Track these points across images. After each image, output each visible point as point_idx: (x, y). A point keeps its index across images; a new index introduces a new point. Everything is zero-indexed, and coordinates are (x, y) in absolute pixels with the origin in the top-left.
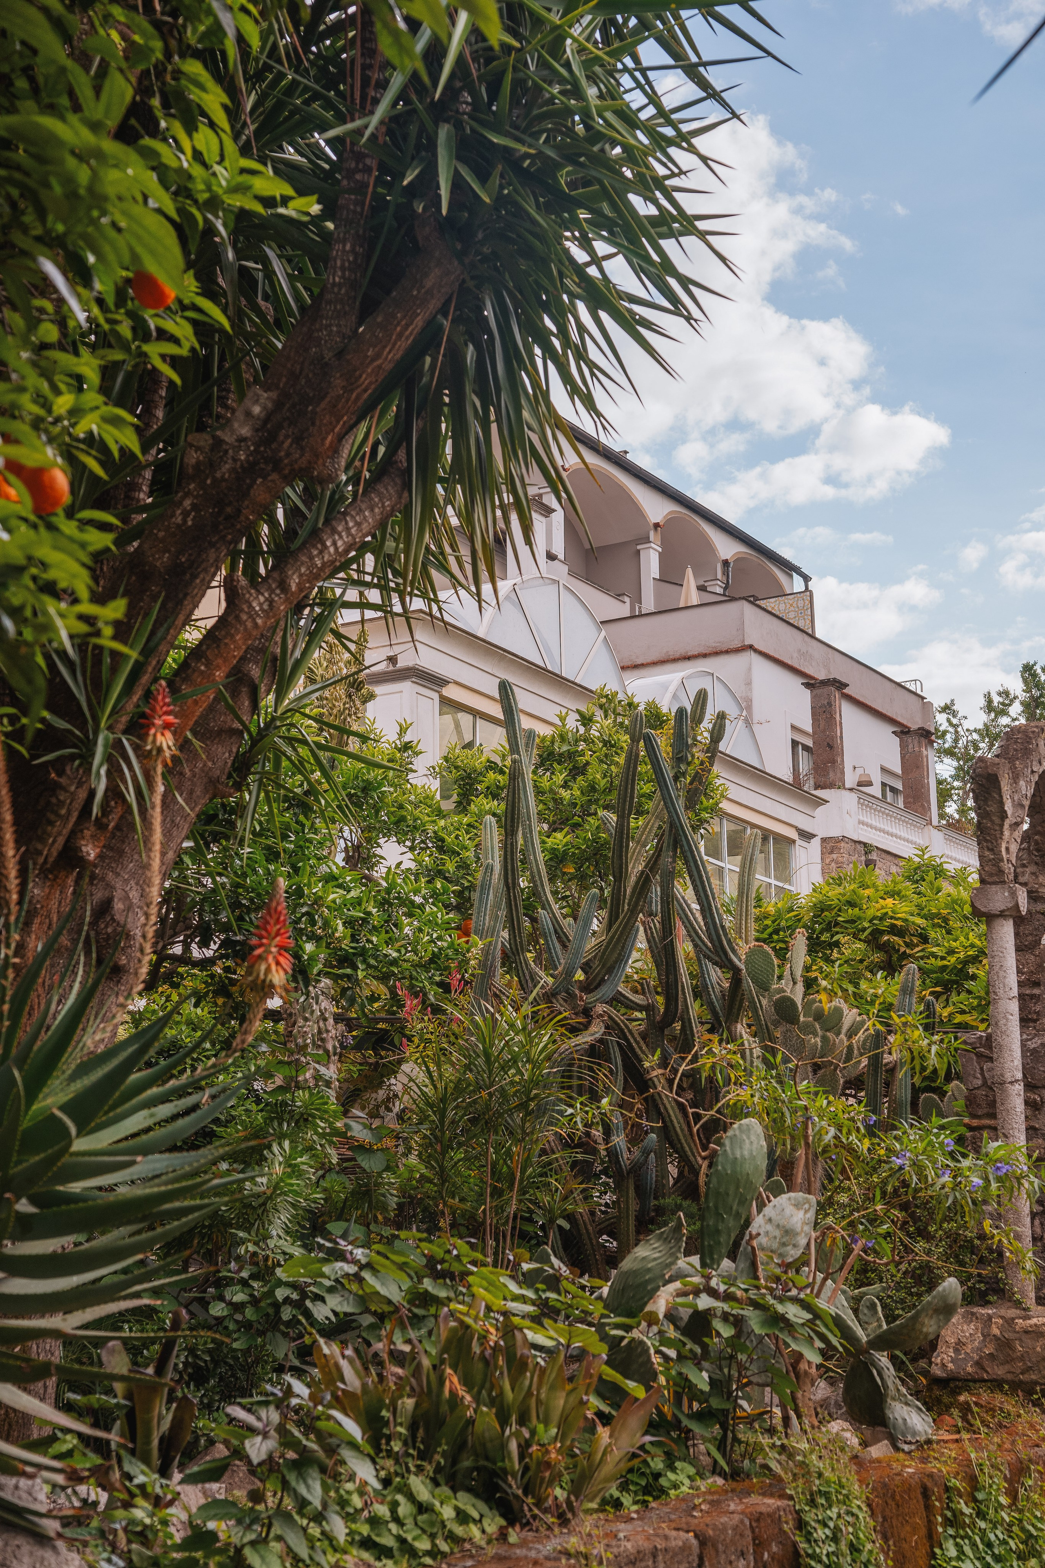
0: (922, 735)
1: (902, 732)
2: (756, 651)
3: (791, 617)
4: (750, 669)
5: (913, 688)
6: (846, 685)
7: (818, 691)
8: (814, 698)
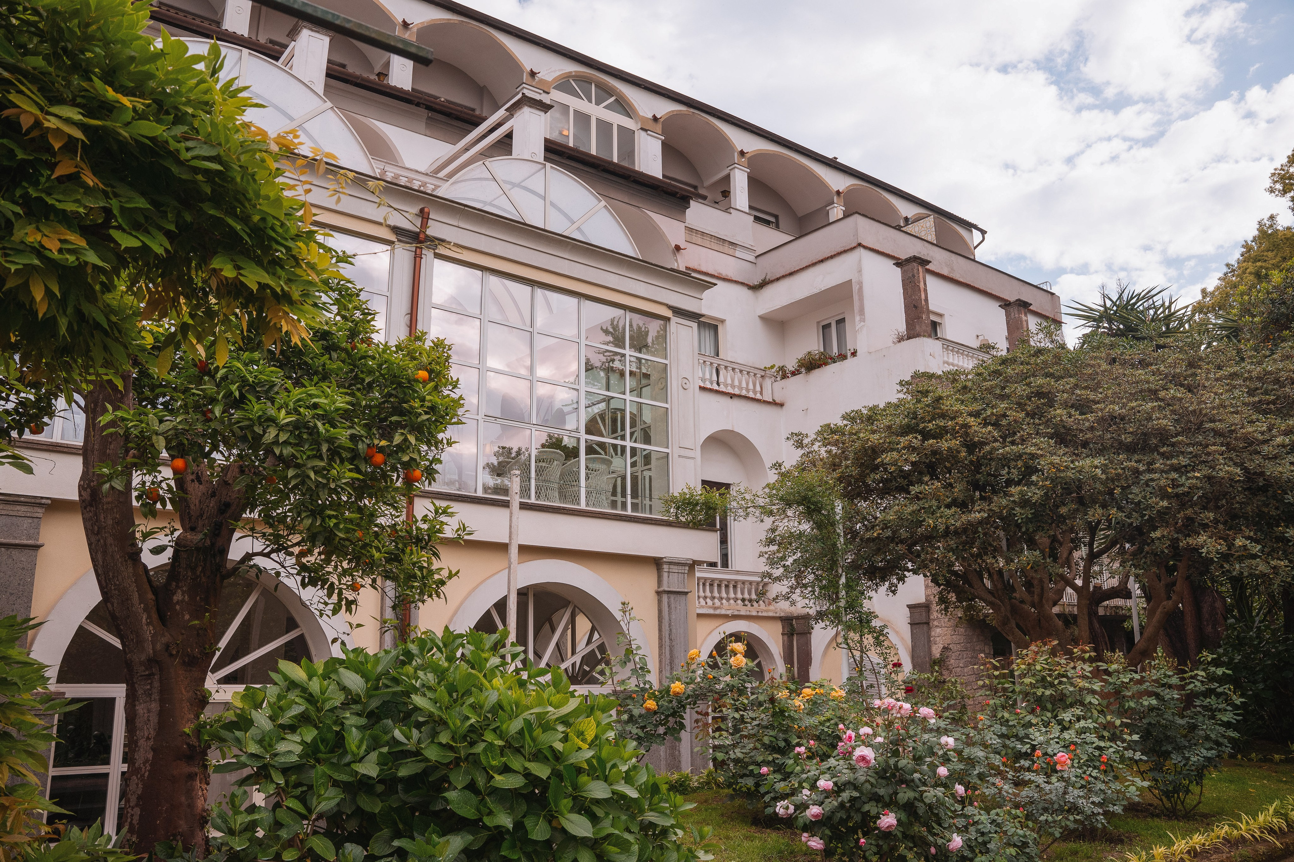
0: (1020, 305)
1: (1006, 305)
2: (865, 247)
3: (922, 235)
4: (860, 260)
5: (1045, 288)
6: (929, 262)
7: (905, 268)
8: (903, 273)
